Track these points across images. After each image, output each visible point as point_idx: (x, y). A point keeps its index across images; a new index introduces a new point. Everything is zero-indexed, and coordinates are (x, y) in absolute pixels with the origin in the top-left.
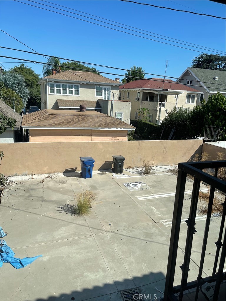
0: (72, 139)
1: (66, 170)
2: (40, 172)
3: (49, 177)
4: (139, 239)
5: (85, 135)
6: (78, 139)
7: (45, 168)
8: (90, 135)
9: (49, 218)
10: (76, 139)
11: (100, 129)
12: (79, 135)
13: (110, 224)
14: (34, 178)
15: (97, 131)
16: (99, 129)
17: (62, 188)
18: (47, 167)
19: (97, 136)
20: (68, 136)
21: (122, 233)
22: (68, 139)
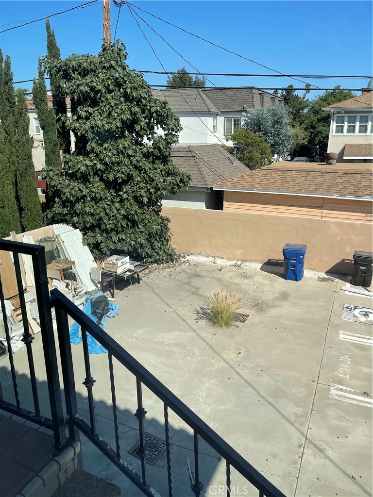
0: (286, 211)
1: (269, 260)
2: (231, 256)
3: (235, 265)
4: (256, 390)
5: (310, 206)
6: (297, 212)
7: (238, 253)
8: (318, 208)
9: (176, 316)
10: (293, 212)
11: (337, 198)
12: (299, 206)
13: (240, 353)
14: (216, 262)
15: (333, 202)
16: (334, 197)
17: (236, 284)
18: (241, 251)
19: (333, 210)
20: (280, 205)
21: (241, 372)
22: (280, 211)
